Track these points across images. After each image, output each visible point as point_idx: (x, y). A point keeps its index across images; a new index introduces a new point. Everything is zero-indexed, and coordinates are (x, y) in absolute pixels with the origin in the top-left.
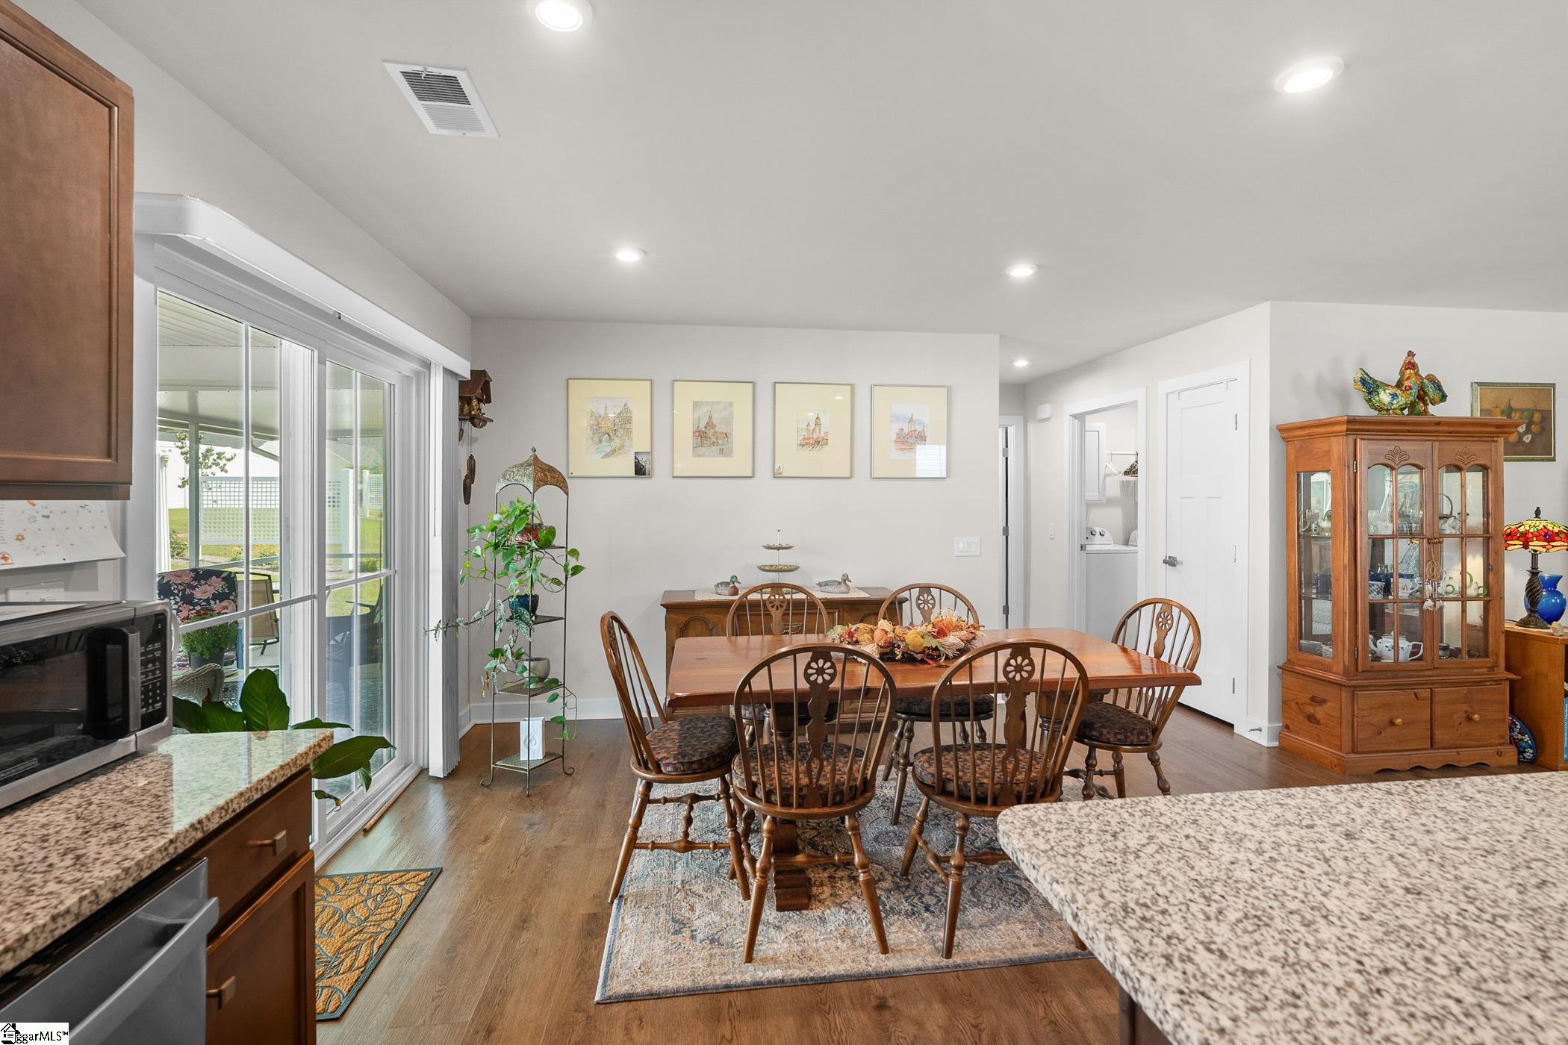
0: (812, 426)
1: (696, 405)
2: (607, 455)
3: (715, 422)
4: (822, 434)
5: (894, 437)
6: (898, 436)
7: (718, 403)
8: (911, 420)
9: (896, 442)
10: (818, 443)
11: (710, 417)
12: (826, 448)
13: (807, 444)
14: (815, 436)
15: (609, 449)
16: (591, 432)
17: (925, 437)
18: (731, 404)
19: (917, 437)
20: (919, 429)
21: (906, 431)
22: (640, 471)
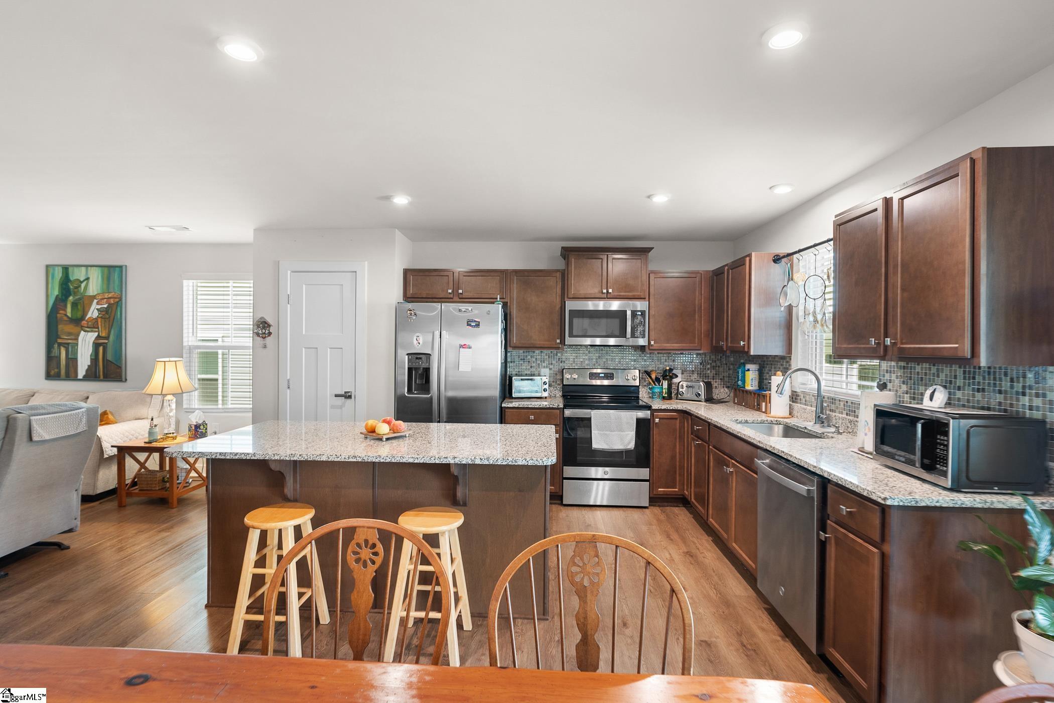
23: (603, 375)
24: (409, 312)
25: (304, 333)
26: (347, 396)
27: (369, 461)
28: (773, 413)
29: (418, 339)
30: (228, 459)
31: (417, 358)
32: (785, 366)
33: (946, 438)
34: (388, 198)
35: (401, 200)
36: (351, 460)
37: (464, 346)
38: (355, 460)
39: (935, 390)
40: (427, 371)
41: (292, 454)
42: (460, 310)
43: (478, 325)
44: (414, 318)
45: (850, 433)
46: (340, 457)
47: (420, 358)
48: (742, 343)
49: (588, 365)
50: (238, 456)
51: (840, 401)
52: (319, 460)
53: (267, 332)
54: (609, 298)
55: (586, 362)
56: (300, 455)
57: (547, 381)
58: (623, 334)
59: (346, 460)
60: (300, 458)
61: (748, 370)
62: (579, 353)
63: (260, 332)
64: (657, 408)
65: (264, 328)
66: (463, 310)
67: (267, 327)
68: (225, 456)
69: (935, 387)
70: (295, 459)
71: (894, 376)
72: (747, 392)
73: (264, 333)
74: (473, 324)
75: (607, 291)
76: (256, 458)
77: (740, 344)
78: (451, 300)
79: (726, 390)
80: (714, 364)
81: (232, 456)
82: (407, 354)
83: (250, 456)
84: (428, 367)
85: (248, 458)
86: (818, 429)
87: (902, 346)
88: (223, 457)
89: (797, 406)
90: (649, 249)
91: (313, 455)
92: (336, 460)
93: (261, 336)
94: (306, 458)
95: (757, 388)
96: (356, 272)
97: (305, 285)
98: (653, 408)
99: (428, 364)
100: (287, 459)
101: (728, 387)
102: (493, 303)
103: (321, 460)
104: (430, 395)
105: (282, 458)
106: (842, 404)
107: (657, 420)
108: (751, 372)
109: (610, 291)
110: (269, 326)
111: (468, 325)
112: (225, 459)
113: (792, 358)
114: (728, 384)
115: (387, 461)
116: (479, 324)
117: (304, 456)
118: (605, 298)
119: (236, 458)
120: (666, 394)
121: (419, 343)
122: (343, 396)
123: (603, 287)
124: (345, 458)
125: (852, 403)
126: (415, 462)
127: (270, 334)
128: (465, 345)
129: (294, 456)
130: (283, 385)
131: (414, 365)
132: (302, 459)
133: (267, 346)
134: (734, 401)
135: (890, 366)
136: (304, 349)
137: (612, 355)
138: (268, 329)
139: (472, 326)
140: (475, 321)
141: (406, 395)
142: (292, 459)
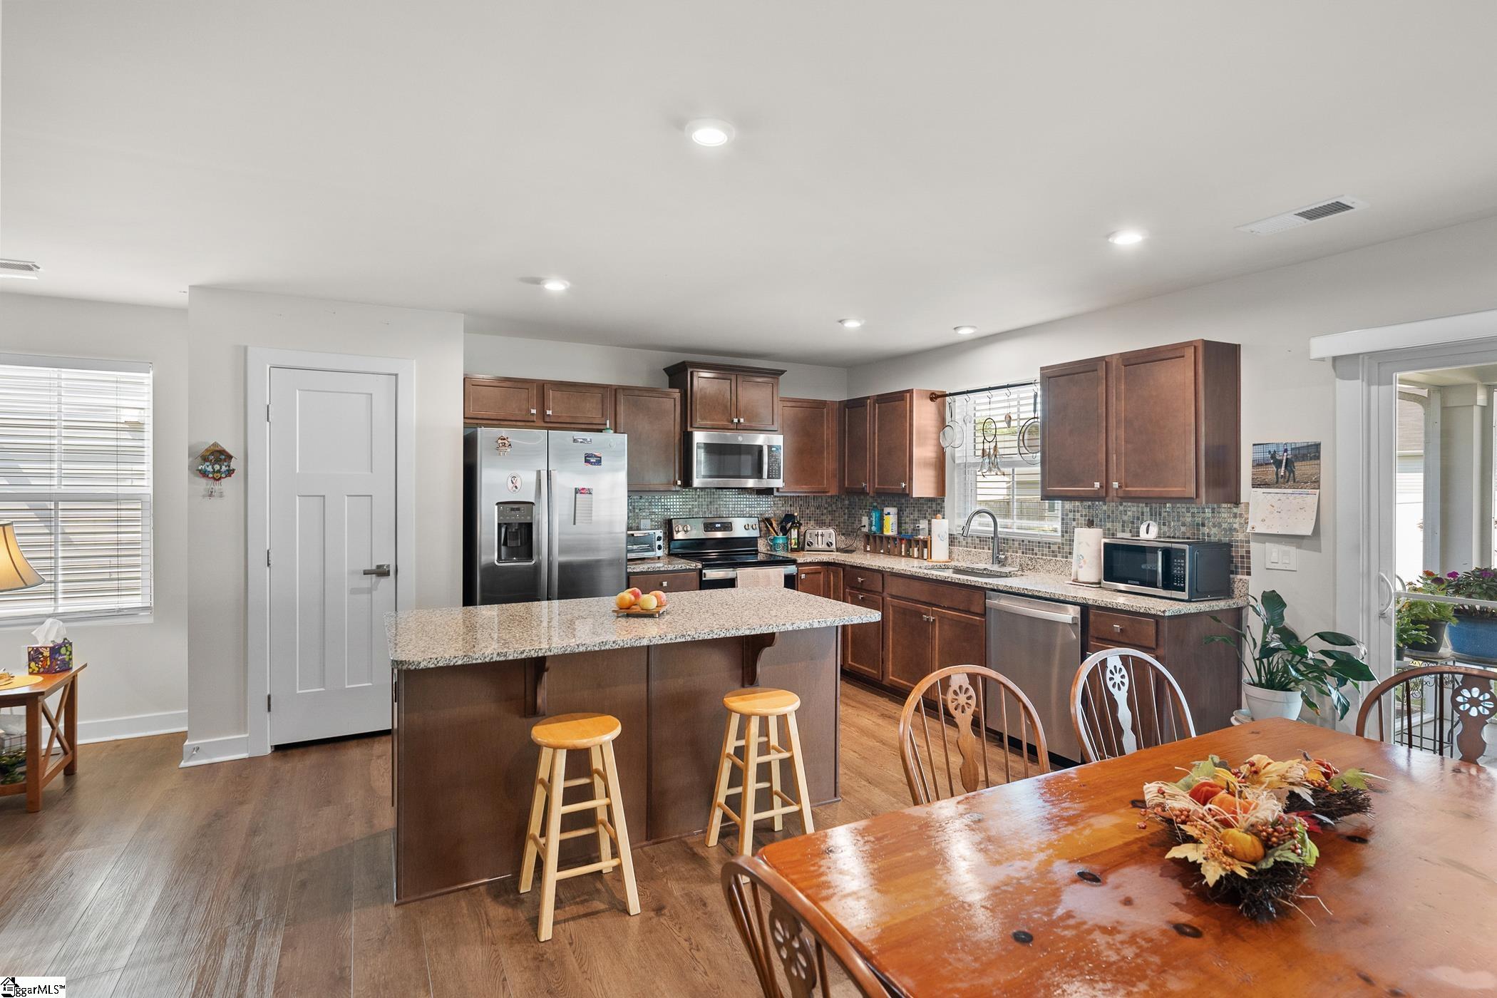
23: (719, 525)
24: (500, 441)
25: (298, 471)
26: (381, 572)
27: (700, 639)
28: (934, 558)
29: (514, 482)
30: (512, 660)
31: (512, 509)
32: (934, 508)
33: (1182, 561)
34: (537, 281)
35: (555, 286)
36: (679, 640)
37: (583, 491)
38: (684, 640)
39: (1149, 525)
40: (528, 528)
41: (603, 642)
42: (575, 441)
43: (599, 462)
44: (509, 450)
45: (1030, 570)
46: (665, 638)
47: (518, 509)
48: (904, 485)
49: (698, 513)
50: (525, 654)
51: (1013, 540)
52: (638, 645)
53: (224, 468)
54: (739, 430)
55: (696, 510)
56: (614, 643)
57: (661, 535)
58: (758, 474)
59: (673, 642)
60: (613, 645)
61: (889, 514)
62: (687, 498)
63: (210, 469)
64: (802, 562)
65: (218, 461)
66: (580, 440)
67: (225, 460)
68: (505, 656)
69: (1148, 522)
70: (607, 647)
71: (1078, 515)
72: (888, 538)
73: (219, 471)
74: (593, 460)
75: (739, 421)
76: (552, 654)
77: (900, 485)
78: (532, 424)
79: (843, 537)
80: (830, 509)
81: (516, 655)
82: (497, 504)
83: (543, 651)
84: (530, 522)
85: (540, 655)
86: (996, 568)
87: (1127, 489)
88: (502, 659)
89: (955, 549)
90: (783, 372)
91: (631, 640)
92: (660, 642)
93: (211, 475)
94: (622, 644)
95: (896, 533)
96: (396, 375)
97: (299, 390)
98: (799, 562)
99: (529, 518)
100: (597, 649)
101: (843, 534)
102: (601, 431)
103: (642, 645)
104: (533, 562)
105: (589, 649)
106: (1016, 544)
107: (803, 576)
108: (891, 516)
109: (742, 420)
110: (230, 457)
111: (587, 461)
112: (506, 661)
113: (945, 500)
114: (844, 531)
115: (721, 637)
116: (601, 460)
117: (619, 642)
118: (734, 429)
119: (523, 656)
120: (795, 545)
121: (516, 487)
122: (373, 574)
123: (733, 416)
124: (671, 639)
125: (1029, 542)
126: (752, 634)
127: (230, 472)
128: (583, 489)
129: (606, 644)
130: (256, 558)
131: (508, 520)
132: (617, 647)
133: (224, 494)
134: (865, 548)
135: (1074, 506)
136: (297, 497)
137: (725, 499)
138: (225, 464)
139: (591, 463)
140: (596, 456)
141: (497, 563)
142: (603, 648)
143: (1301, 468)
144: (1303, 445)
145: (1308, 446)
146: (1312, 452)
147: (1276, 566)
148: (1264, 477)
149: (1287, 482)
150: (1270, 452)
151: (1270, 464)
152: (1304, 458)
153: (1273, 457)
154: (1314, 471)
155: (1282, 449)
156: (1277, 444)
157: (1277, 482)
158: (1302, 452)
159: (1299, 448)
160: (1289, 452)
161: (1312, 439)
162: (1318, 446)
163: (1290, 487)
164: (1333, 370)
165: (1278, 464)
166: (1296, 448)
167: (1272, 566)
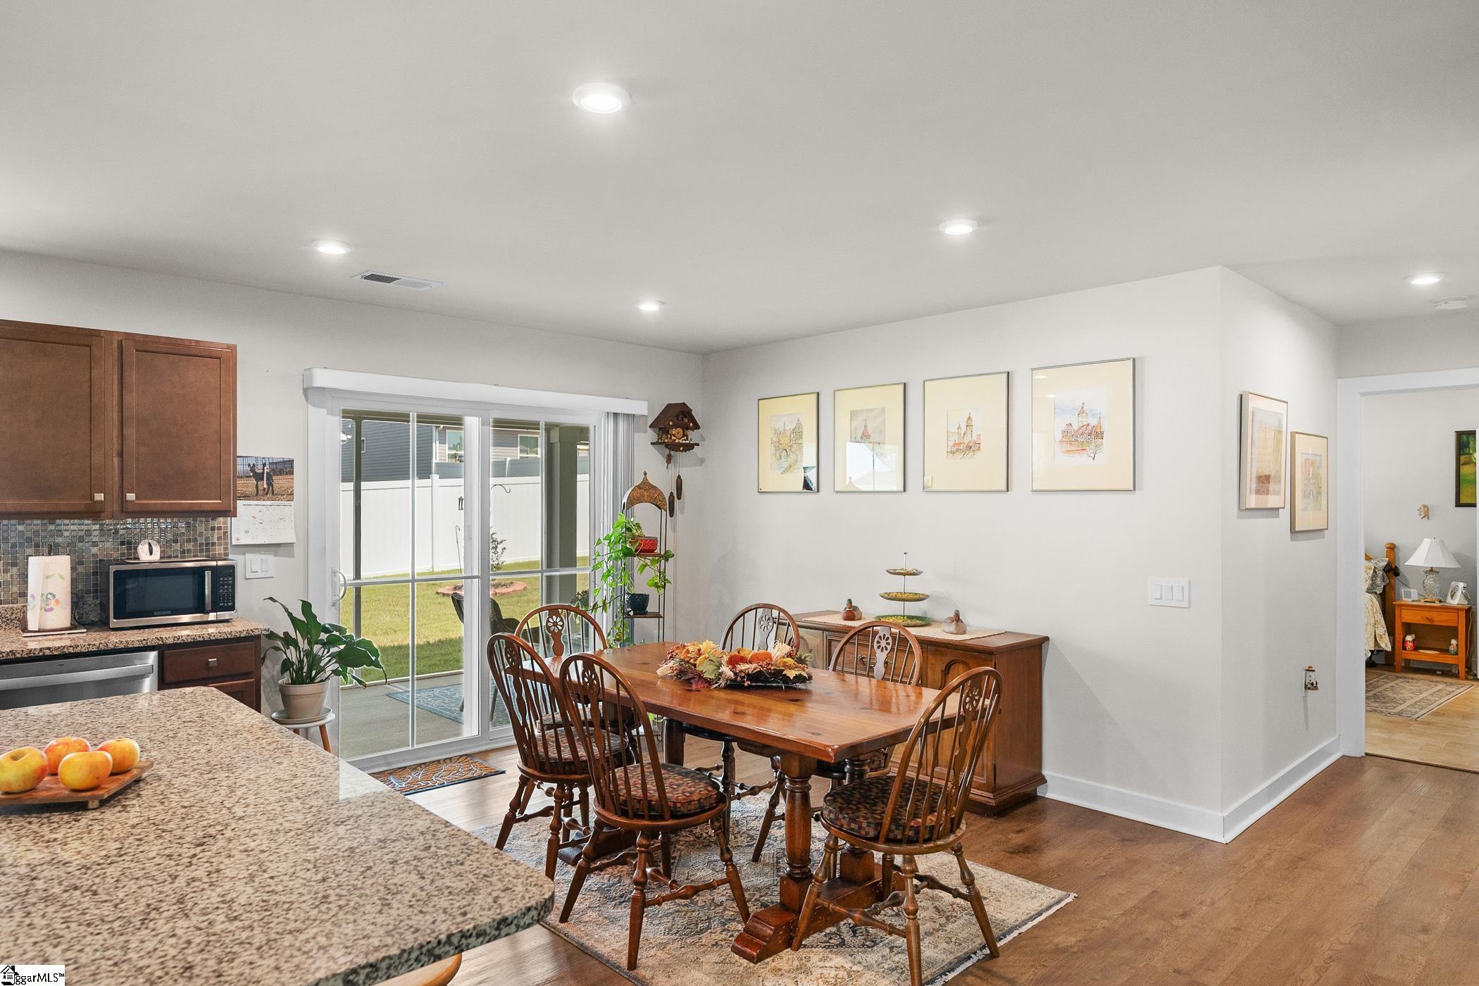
0: (964, 429)
1: (853, 414)
2: (785, 471)
3: (870, 431)
4: (975, 438)
5: (1059, 436)
6: (1065, 433)
7: (872, 410)
8: (1082, 412)
9: (1061, 442)
10: (972, 448)
11: (866, 427)
12: (978, 454)
13: (957, 450)
14: (967, 440)
15: (786, 465)
16: (774, 449)
17: (1102, 433)
18: (883, 410)
19: (1090, 434)
20: (1093, 422)
21: (1075, 427)
22: (807, 486)
33: (230, 578)
39: (150, 545)
69: (147, 541)
143: (279, 481)
144: (279, 460)
145: (284, 462)
146: (285, 467)
147: (257, 575)
148: (244, 490)
149: (267, 494)
150: (249, 465)
151: (250, 477)
152: (281, 472)
153: (252, 470)
154: (289, 485)
155: (260, 462)
156: (256, 458)
157: (257, 495)
158: (279, 466)
159: (276, 463)
160: (268, 466)
161: (287, 456)
162: (291, 462)
163: (268, 499)
164: (304, 398)
165: (258, 477)
166: (272, 463)
167: (252, 576)
